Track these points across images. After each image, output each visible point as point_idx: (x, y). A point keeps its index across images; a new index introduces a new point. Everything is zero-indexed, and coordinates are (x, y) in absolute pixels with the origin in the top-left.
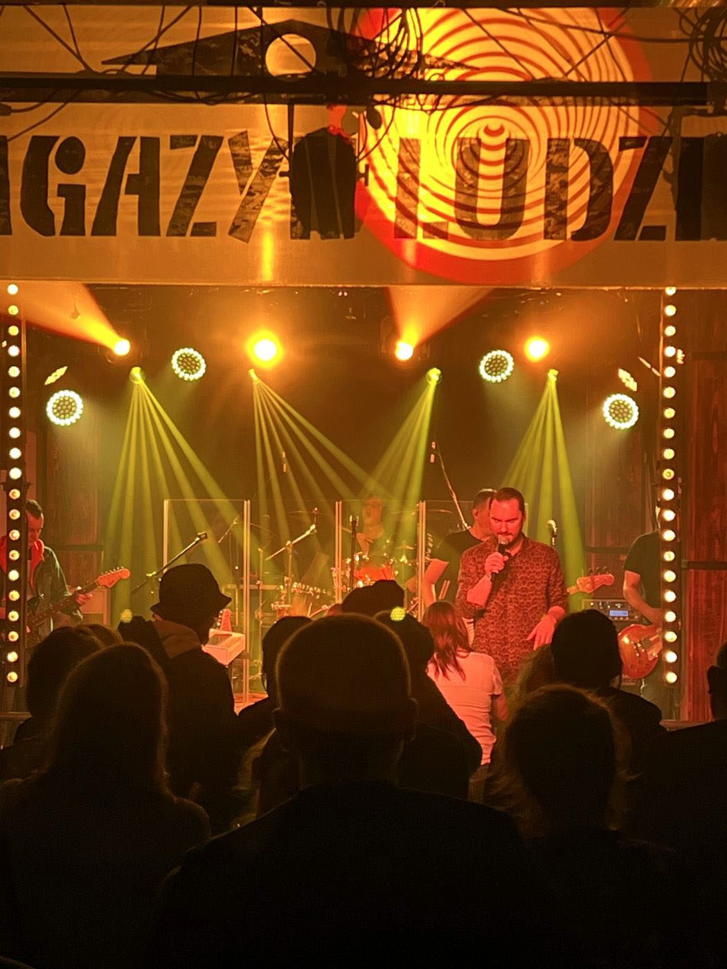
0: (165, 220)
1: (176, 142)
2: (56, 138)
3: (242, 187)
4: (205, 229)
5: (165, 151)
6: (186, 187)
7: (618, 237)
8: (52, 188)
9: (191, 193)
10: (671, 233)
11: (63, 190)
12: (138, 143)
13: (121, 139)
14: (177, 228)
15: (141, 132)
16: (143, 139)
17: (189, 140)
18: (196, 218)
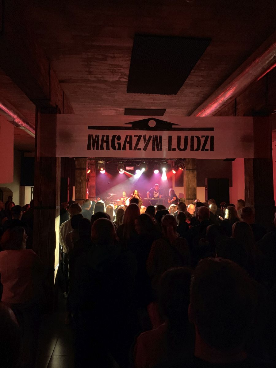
0: (133, 148)
1: (135, 136)
2: (116, 135)
3: (145, 143)
4: (139, 149)
5: (133, 137)
6: (136, 143)
7: (202, 150)
8: (116, 143)
9: (137, 144)
10: (209, 150)
11: (118, 143)
12: (129, 137)
13: (127, 136)
14: (135, 149)
15: (129, 135)
16: (130, 136)
17: (137, 136)
18: (138, 147)
